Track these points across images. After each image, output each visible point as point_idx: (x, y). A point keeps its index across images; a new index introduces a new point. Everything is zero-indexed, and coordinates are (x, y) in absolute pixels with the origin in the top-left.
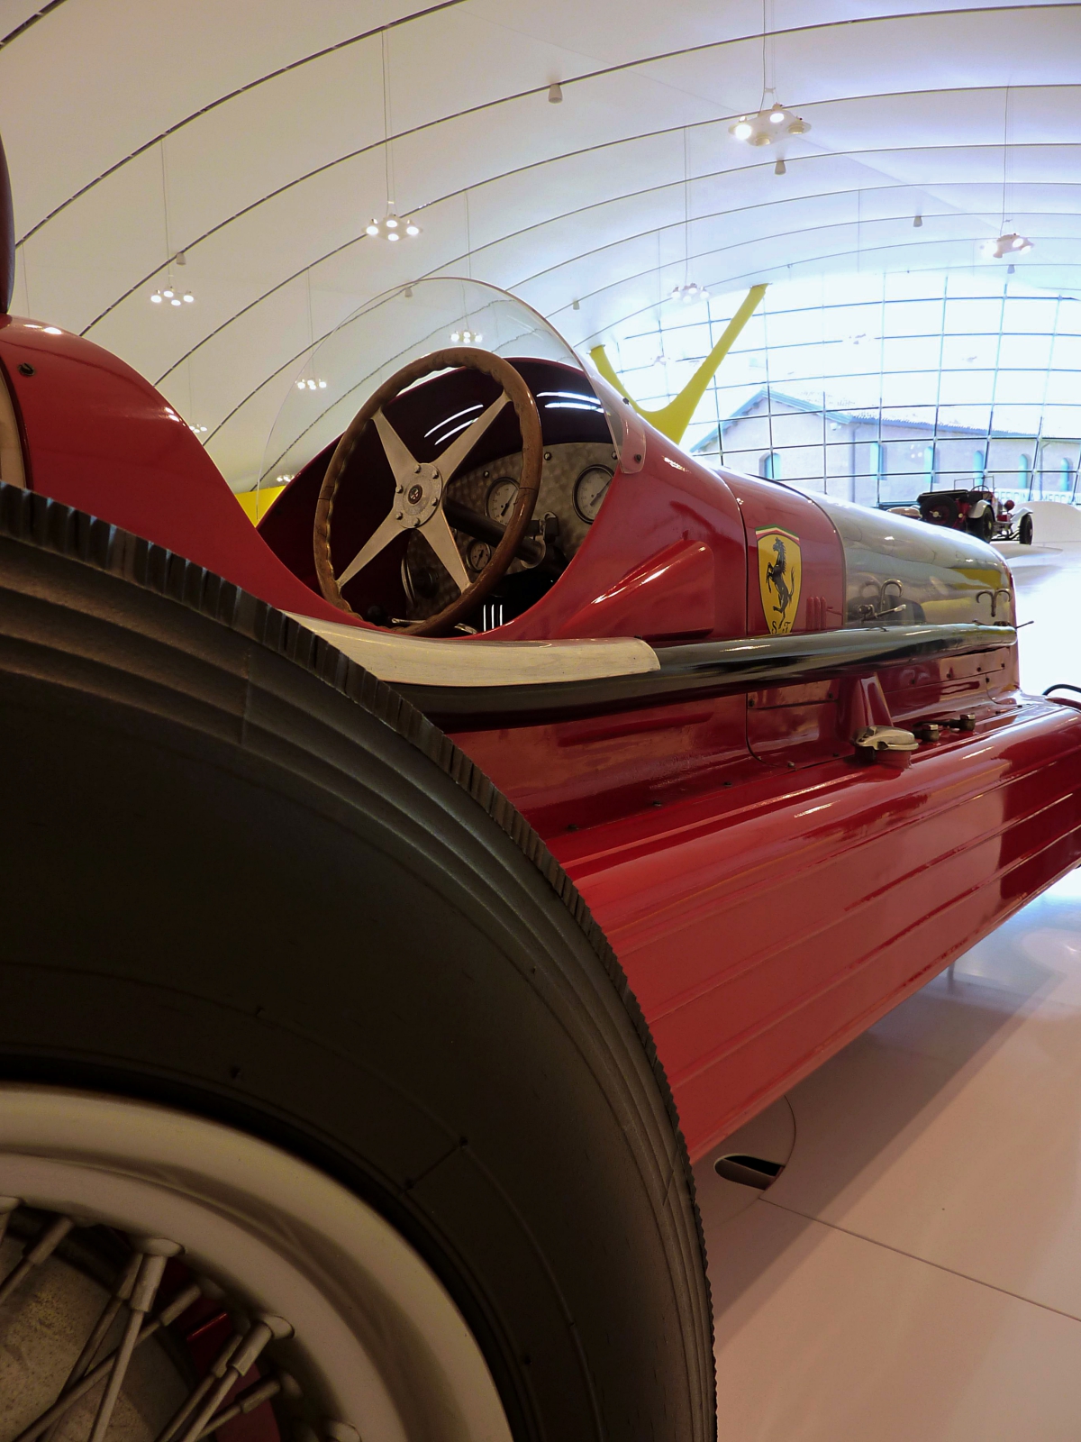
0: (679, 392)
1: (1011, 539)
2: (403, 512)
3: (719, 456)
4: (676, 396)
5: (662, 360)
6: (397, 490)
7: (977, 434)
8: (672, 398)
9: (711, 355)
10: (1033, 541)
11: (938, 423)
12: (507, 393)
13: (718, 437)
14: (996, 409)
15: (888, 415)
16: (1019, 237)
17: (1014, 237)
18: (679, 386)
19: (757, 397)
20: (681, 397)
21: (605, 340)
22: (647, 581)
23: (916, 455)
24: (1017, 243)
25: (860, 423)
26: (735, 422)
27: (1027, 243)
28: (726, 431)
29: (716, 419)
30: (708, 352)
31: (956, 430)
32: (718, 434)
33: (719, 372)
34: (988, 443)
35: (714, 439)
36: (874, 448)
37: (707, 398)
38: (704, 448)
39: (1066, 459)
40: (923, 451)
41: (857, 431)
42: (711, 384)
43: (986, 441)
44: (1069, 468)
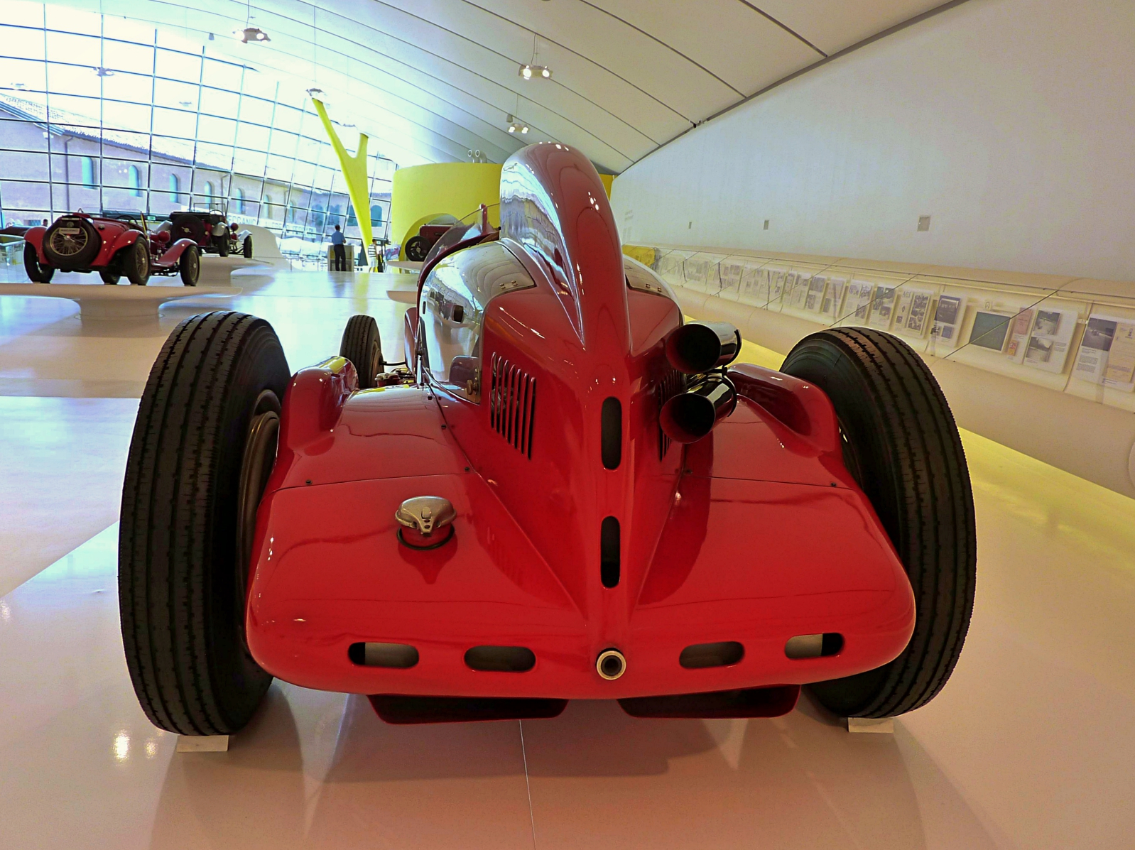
1: (236, 253)
7: (184, 163)
10: (253, 255)
11: (152, 149)
14: (199, 144)
15: (107, 135)
16: (261, 32)
17: (258, 31)
23: (123, 170)
24: (260, 36)
25: (72, 136)
27: (266, 38)
31: (164, 156)
34: (193, 171)
36: (86, 161)
39: (240, 189)
40: (128, 168)
41: (69, 143)
43: (191, 170)
44: (242, 197)
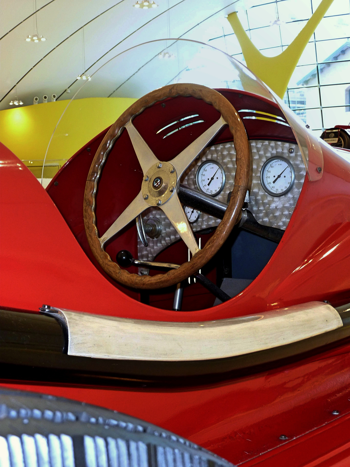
0: (289, 43)
2: (149, 194)
3: (317, 88)
4: (287, 47)
5: (278, 22)
6: (144, 178)
8: (285, 48)
9: (312, 18)
12: (223, 117)
13: (317, 73)
18: (289, 40)
19: (343, 46)
20: (290, 47)
21: (238, 7)
22: (325, 256)
26: (328, 64)
28: (322, 70)
29: (316, 62)
30: (310, 16)
32: (316, 72)
33: (318, 30)
35: (313, 76)
37: (309, 48)
38: (306, 82)
42: (312, 39)
